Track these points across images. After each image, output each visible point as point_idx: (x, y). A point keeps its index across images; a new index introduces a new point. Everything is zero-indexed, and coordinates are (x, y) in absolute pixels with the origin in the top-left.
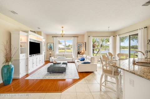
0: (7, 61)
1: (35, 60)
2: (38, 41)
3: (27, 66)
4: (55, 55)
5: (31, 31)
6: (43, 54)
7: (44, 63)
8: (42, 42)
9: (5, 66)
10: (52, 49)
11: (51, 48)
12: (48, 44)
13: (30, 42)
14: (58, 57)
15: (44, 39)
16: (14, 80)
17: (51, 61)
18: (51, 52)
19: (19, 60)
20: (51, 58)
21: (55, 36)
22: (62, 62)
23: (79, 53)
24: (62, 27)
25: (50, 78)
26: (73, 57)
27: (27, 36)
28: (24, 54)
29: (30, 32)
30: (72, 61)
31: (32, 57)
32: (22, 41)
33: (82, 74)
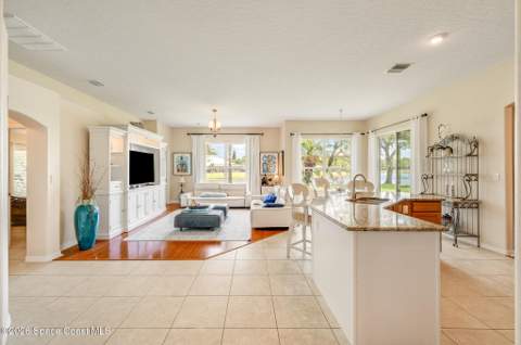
0: (85, 196)
1: (142, 198)
2: (148, 149)
3: (124, 211)
4: (196, 186)
5: (133, 124)
6: (163, 183)
7: (164, 209)
8: (158, 150)
9: (82, 206)
10: (186, 171)
11: (183, 167)
12: (176, 156)
13: (132, 153)
14: (204, 193)
15: (164, 141)
16: (98, 241)
17: (183, 204)
18: (182, 180)
19: (108, 195)
20: (182, 197)
21: (195, 133)
22: (212, 205)
23: (264, 182)
24: (215, 111)
25: (182, 239)
26: (249, 193)
27: (125, 137)
28: (117, 183)
29: (131, 127)
30: (242, 205)
31: (136, 190)
32: (114, 151)
33: (260, 232)
